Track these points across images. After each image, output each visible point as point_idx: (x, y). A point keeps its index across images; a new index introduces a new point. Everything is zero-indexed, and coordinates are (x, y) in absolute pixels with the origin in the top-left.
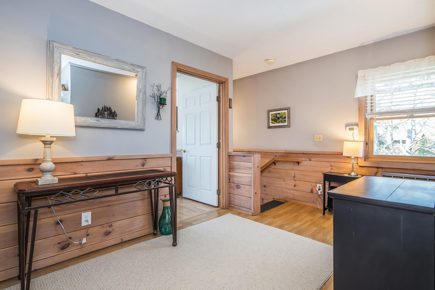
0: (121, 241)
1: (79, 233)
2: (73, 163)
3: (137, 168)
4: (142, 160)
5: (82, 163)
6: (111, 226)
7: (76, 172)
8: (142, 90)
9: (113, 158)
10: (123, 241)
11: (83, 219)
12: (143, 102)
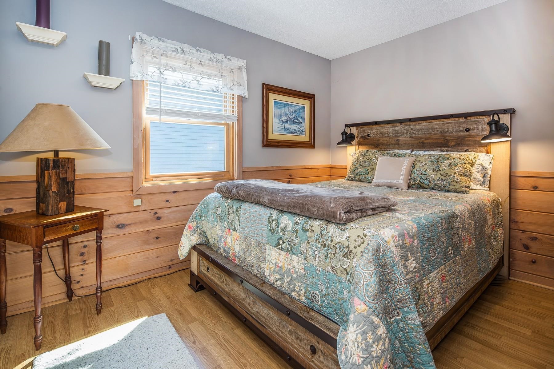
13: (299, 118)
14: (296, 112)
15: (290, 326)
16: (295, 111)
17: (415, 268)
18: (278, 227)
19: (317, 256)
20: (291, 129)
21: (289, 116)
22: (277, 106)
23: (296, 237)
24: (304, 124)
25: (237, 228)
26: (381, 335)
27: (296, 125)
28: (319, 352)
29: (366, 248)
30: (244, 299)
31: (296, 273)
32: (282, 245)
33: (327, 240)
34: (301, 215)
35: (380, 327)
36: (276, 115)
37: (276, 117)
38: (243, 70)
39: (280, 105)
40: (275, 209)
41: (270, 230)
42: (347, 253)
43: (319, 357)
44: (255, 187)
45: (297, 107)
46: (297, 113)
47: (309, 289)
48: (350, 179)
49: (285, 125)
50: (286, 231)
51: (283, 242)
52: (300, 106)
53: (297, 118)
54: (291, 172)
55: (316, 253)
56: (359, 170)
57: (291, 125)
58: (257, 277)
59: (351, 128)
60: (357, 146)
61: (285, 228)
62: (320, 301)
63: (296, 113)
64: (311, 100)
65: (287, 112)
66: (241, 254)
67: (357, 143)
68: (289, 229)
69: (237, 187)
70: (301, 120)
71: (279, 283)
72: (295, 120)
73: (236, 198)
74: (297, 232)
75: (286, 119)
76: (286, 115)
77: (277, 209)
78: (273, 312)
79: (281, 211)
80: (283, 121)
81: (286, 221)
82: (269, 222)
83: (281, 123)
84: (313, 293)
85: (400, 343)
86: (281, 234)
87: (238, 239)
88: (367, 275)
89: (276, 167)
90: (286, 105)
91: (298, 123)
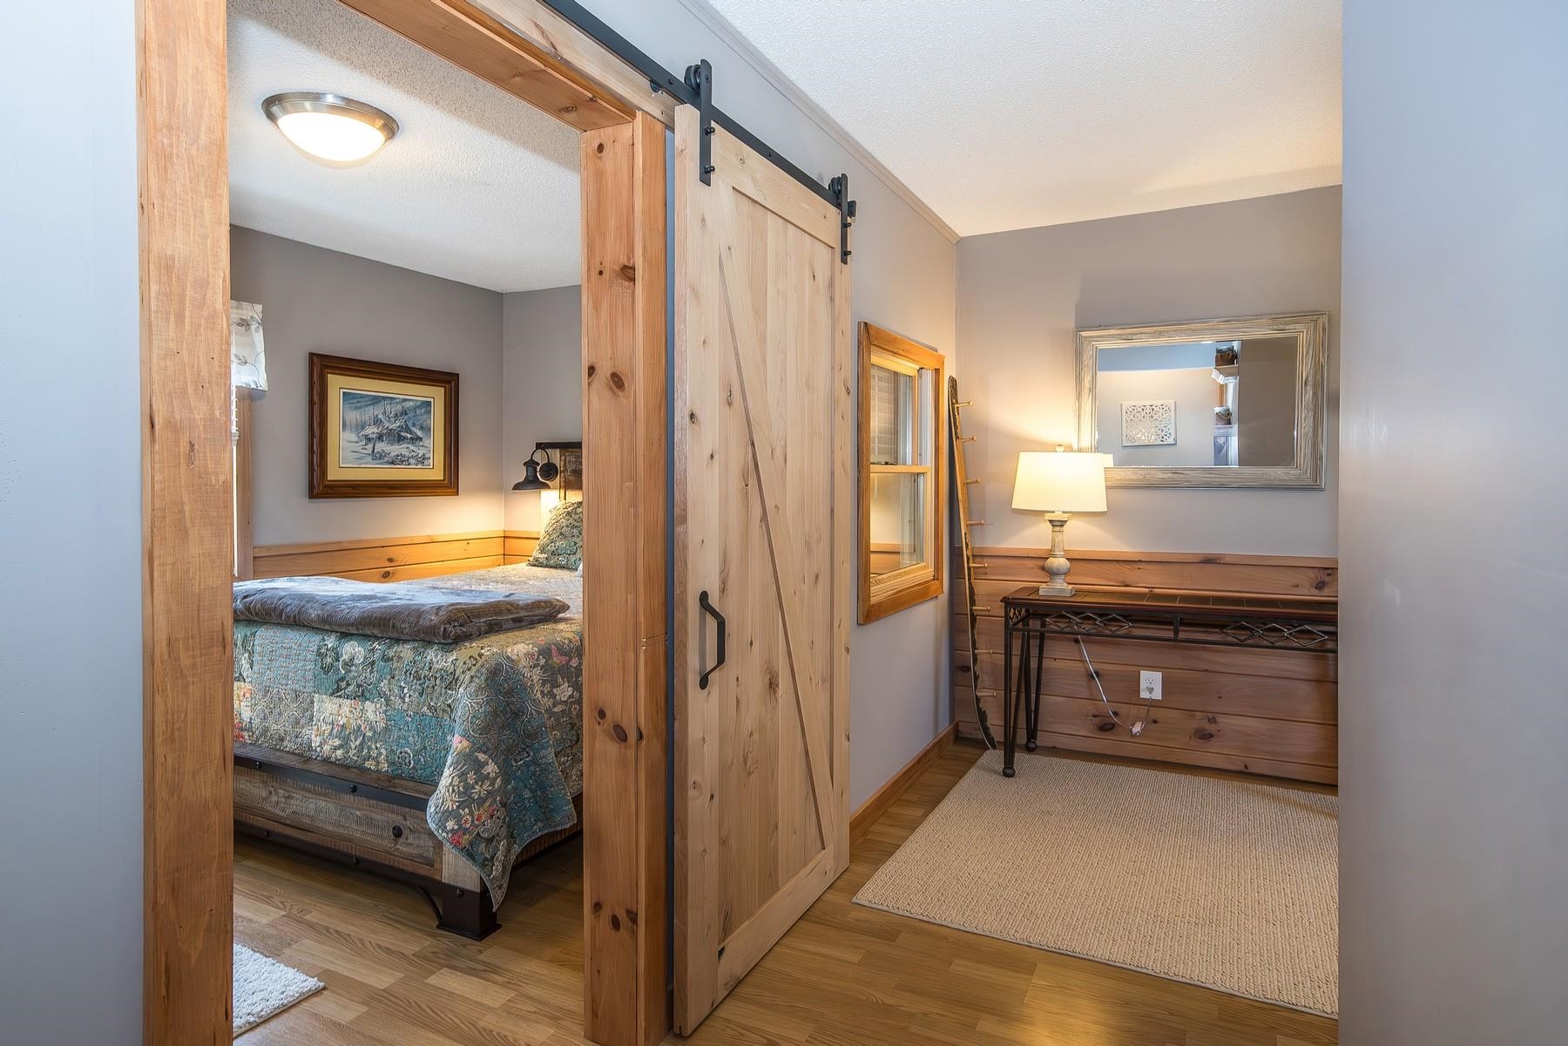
0: (1243, 768)
1: (1134, 710)
2: (1121, 563)
3: (1296, 591)
4: (1316, 571)
5: (1142, 566)
6: (1213, 720)
7: (1129, 581)
8: (1310, 378)
9: (1216, 560)
10: (1250, 770)
11: (1143, 684)
12: (1315, 413)
13: (413, 429)
14: (406, 414)
15: (358, 813)
16: (404, 413)
17: (570, 697)
18: (338, 660)
19: (408, 695)
20: (393, 454)
21: (387, 424)
22: (352, 404)
23: (371, 672)
24: (428, 442)
25: (245, 675)
26: (489, 774)
27: (405, 445)
28: (406, 832)
29: (478, 671)
30: (265, 799)
31: (372, 728)
32: (345, 688)
33: (423, 669)
34: (382, 638)
35: (487, 764)
36: (348, 423)
37: (348, 428)
38: (253, 327)
39: (359, 400)
40: (332, 632)
41: (322, 667)
42: (452, 682)
43: (407, 839)
44: (289, 595)
45: (411, 404)
46: (410, 418)
47: (395, 748)
48: (537, 564)
49: (374, 446)
50: (352, 665)
51: (348, 685)
52: (417, 401)
53: (410, 429)
54: (392, 552)
55: (406, 691)
56: (558, 544)
57: (392, 444)
58: (295, 754)
59: (549, 451)
60: (562, 491)
61: (352, 660)
62: (412, 762)
63: (406, 417)
64: (447, 386)
65: (380, 416)
66: (257, 721)
67: (563, 484)
68: (359, 660)
69: (245, 597)
70: (420, 433)
71: (339, 753)
72: (402, 434)
73: (242, 617)
74: (373, 663)
75: (376, 430)
76: (377, 422)
77: (337, 632)
78: (326, 801)
79: (345, 636)
80: (370, 436)
81: (353, 649)
82: (319, 654)
83: (364, 443)
84: (401, 753)
85: (531, 792)
86: (343, 672)
87: (248, 695)
88: (474, 705)
89: (348, 542)
90: (376, 400)
91: (412, 439)
